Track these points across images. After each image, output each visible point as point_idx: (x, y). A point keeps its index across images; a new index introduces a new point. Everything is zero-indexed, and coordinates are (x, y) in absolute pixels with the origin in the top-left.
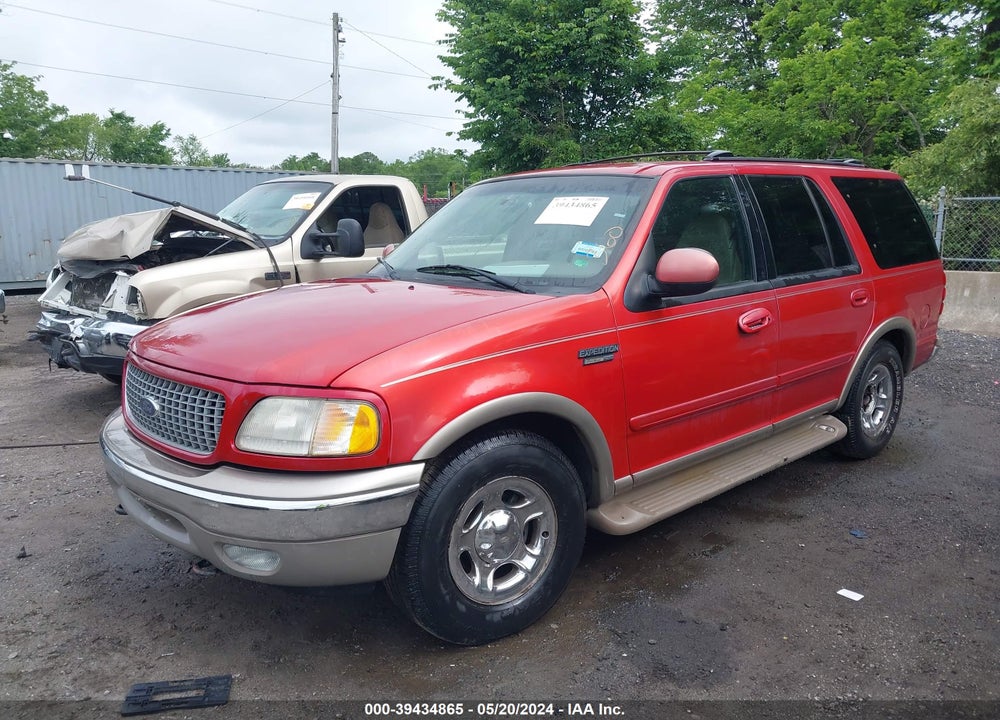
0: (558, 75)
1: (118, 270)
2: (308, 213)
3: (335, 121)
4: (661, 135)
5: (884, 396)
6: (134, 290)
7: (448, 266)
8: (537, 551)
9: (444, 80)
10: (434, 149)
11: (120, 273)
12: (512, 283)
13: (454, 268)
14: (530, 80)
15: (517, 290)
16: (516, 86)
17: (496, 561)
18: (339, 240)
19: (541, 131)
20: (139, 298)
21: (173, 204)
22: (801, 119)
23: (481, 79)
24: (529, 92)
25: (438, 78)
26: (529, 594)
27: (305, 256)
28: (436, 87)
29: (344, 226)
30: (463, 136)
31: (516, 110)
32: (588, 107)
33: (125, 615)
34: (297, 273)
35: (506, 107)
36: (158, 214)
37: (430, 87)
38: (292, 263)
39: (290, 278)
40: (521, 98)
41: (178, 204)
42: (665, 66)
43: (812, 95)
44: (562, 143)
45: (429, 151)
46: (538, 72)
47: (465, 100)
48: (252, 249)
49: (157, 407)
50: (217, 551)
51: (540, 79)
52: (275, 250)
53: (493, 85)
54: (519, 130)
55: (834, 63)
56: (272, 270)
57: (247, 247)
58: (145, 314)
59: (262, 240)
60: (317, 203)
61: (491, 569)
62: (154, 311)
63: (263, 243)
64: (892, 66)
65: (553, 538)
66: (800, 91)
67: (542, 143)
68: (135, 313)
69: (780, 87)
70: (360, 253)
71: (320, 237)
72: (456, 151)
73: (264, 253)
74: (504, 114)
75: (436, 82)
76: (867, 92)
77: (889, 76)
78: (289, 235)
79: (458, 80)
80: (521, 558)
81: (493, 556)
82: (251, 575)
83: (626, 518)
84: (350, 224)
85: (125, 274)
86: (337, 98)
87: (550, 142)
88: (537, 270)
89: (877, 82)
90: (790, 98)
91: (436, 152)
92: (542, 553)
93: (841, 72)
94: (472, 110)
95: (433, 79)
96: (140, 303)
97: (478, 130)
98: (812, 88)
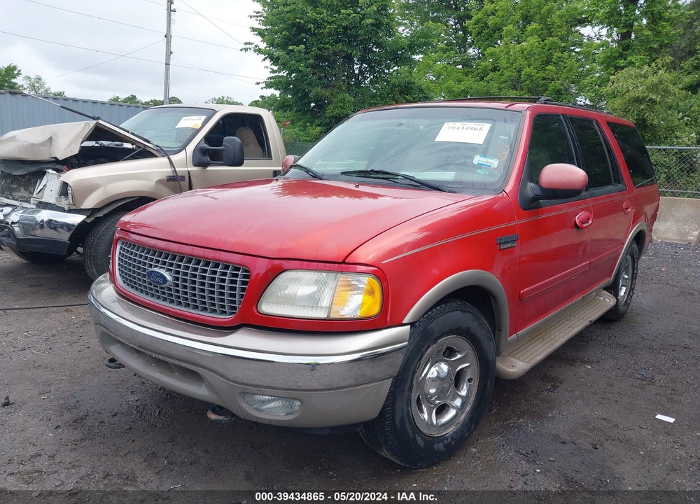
0: (340, 46)
1: (48, 168)
2: (198, 131)
3: (167, 70)
4: (407, 95)
5: (626, 277)
6: (65, 185)
7: (372, 171)
8: (464, 393)
9: (253, 46)
10: (223, 97)
11: (50, 171)
12: (436, 185)
13: (377, 172)
14: (320, 49)
15: (441, 190)
16: (309, 53)
17: (438, 402)
18: (224, 152)
19: (326, 87)
20: (70, 192)
21: (94, 118)
22: (500, 89)
23: (283, 45)
24: (317, 57)
25: (249, 43)
26: (459, 426)
27: (196, 165)
28: (246, 50)
29: (229, 141)
30: (269, 86)
31: (309, 69)
32: (357, 72)
33: (122, 454)
34: (190, 177)
35: (302, 67)
36: (83, 126)
37: (241, 50)
38: (186, 169)
39: (184, 181)
40: (311, 61)
41: (99, 118)
42: (413, 47)
43: (507, 73)
44: (341, 96)
45: (219, 98)
46: (324, 44)
47: (268, 60)
48: (157, 157)
49: (169, 278)
50: (240, 400)
51: (325, 49)
52: (173, 158)
53: (292, 51)
54: (310, 84)
55: (523, 53)
56: (171, 174)
57: (153, 156)
58: (74, 205)
59: (164, 151)
60: (204, 124)
61: (433, 408)
62: (82, 202)
63: (165, 153)
64: (559, 57)
65: (475, 383)
66: (499, 70)
67: (327, 94)
68: (64, 203)
69: (486, 67)
70: (240, 164)
71: (208, 150)
72: (260, 97)
73: (165, 160)
74: (298, 71)
75: (248, 46)
76: (542, 74)
77: (556, 64)
78: (184, 148)
79: (263, 46)
80: (454, 399)
81: (437, 399)
82: (270, 420)
83: (515, 365)
84: (234, 140)
85: (54, 172)
86: (169, 53)
87: (332, 94)
88: (447, 176)
89: (549, 67)
90: (491, 75)
91: (225, 99)
92: (468, 394)
93: (526, 59)
94: (275, 68)
95: (246, 44)
96: (70, 196)
97: (280, 82)
98: (506, 68)
